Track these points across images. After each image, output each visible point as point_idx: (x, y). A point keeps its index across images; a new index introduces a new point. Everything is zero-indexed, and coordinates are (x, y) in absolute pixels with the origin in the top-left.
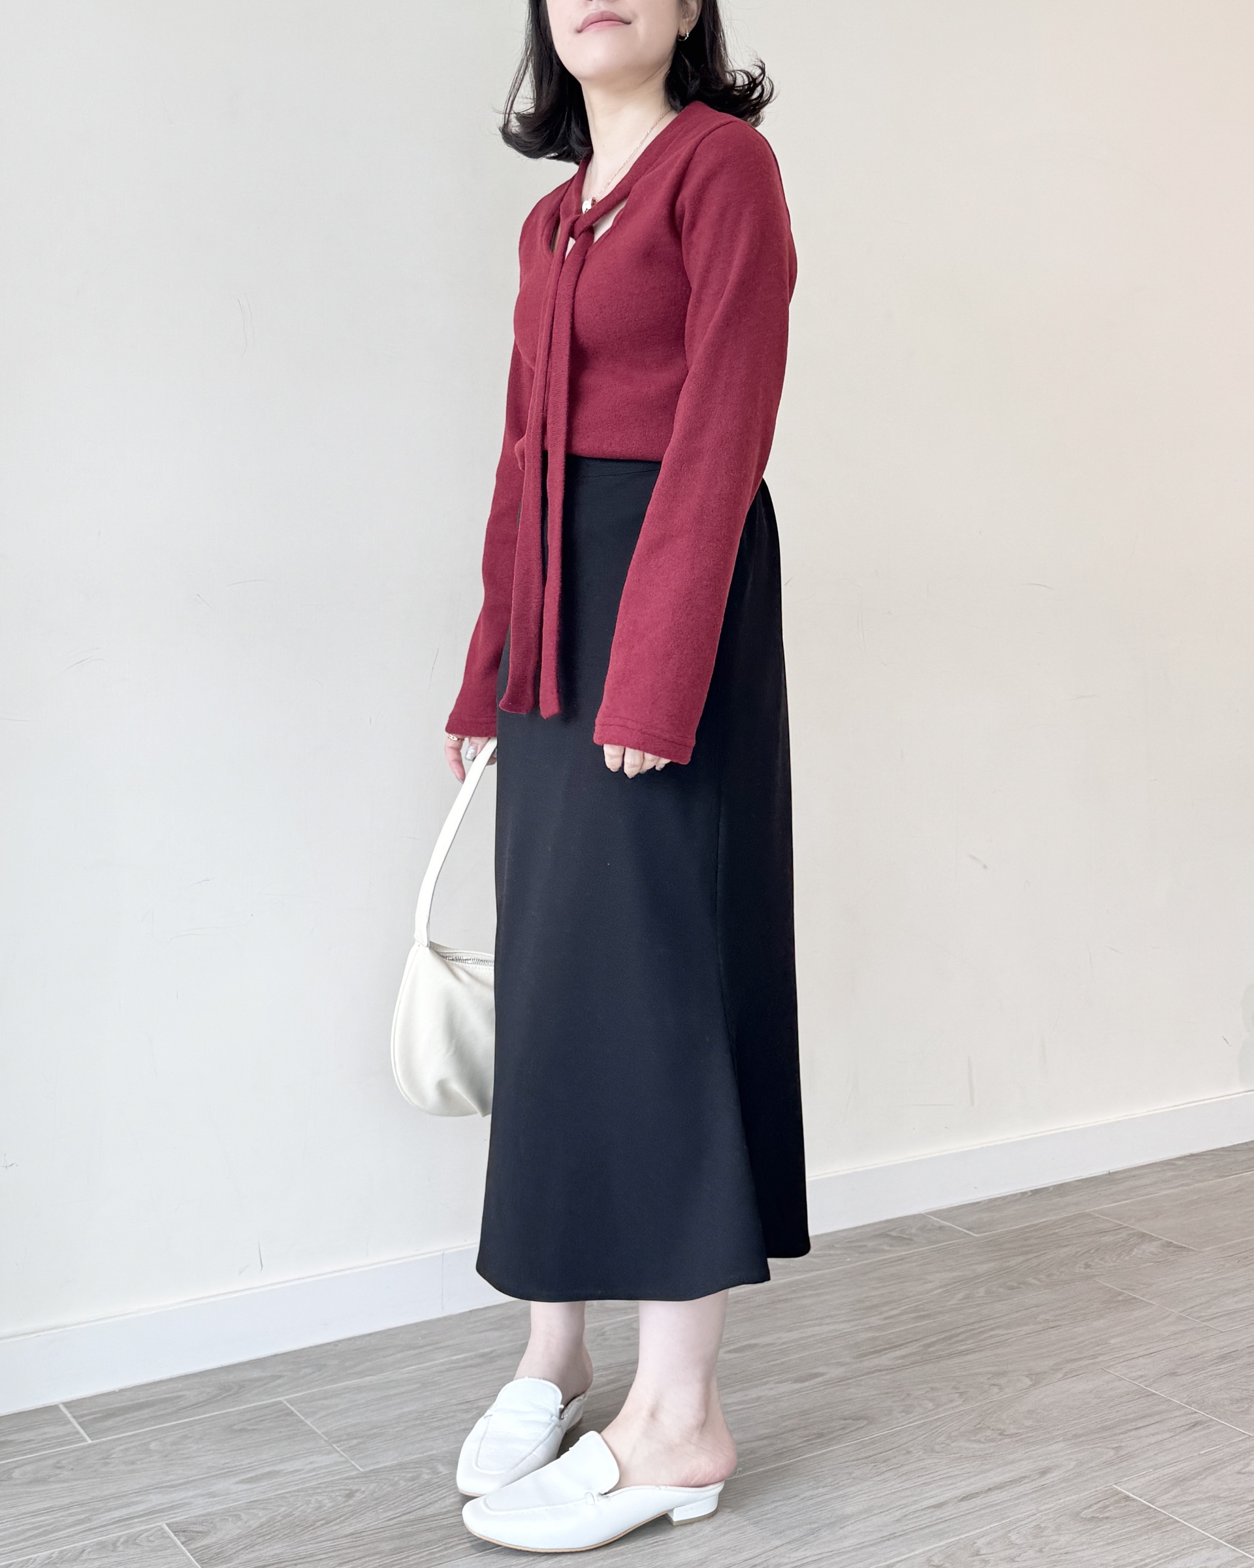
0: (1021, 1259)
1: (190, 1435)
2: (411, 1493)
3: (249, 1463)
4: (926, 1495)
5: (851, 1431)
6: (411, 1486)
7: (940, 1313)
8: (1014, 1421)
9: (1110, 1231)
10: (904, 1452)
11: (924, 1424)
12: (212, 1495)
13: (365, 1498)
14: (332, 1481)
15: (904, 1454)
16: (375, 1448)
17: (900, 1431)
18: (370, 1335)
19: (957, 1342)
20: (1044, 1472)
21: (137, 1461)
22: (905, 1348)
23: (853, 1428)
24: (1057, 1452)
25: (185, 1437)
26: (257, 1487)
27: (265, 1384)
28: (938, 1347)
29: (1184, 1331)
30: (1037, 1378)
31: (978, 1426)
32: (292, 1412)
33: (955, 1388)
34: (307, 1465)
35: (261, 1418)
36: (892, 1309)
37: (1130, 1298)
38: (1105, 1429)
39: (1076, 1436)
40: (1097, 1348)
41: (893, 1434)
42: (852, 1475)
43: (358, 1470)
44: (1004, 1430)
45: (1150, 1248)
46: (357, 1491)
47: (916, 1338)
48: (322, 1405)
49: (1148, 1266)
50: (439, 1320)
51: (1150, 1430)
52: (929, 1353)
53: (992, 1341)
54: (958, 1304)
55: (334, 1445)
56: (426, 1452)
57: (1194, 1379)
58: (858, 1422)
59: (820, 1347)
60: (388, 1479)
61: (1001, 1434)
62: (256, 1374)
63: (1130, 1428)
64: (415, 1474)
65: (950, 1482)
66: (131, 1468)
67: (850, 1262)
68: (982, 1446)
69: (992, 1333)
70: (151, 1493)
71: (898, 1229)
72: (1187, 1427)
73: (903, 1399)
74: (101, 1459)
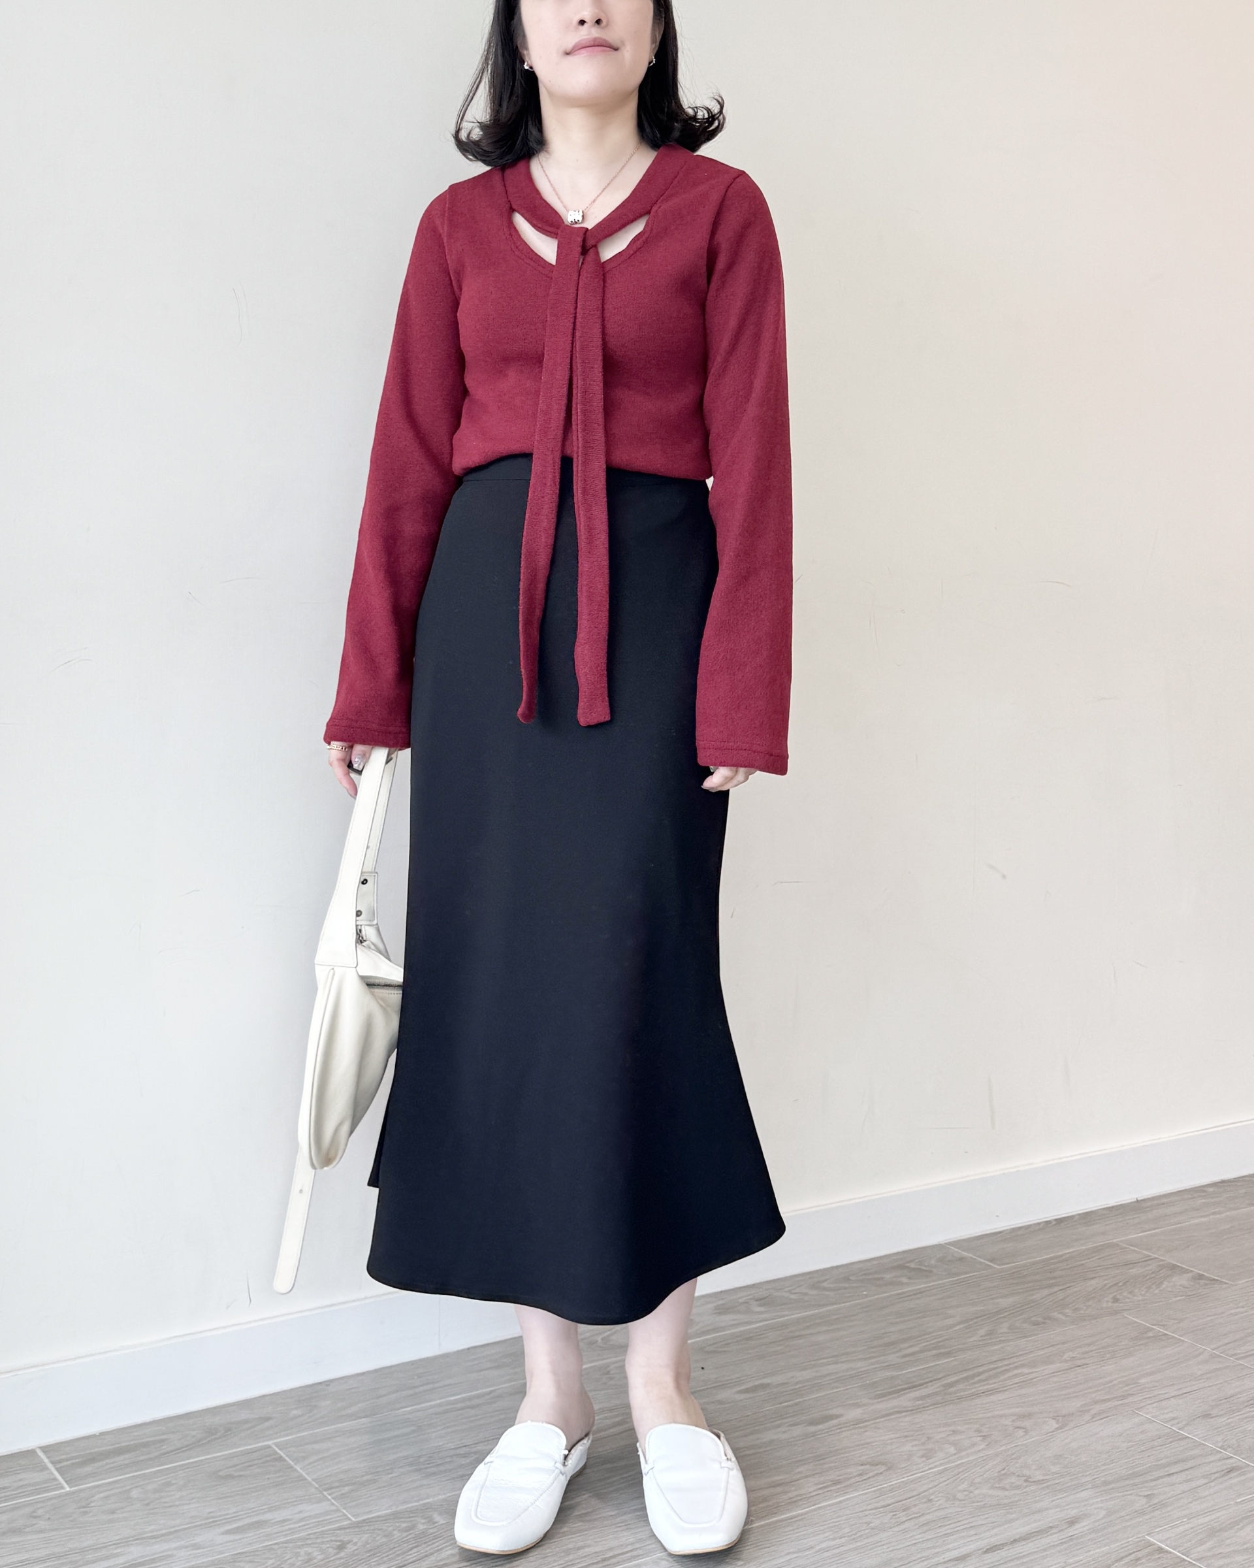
0: (1046, 1292)
1: (173, 1482)
2: (406, 1545)
3: (234, 1513)
4: (948, 1547)
5: (869, 1478)
6: (406, 1537)
7: (962, 1350)
8: (1041, 1467)
9: (1138, 1262)
10: (924, 1500)
11: (946, 1470)
12: (196, 1547)
13: (357, 1550)
14: (322, 1531)
15: (925, 1503)
16: (368, 1496)
17: (920, 1477)
18: (363, 1374)
19: (980, 1381)
20: (1072, 1522)
21: (117, 1510)
22: (926, 1387)
23: (871, 1474)
24: (1086, 1500)
25: (169, 1484)
26: (243, 1538)
27: (253, 1427)
28: (961, 1386)
29: (1217, 1370)
30: (1064, 1421)
31: (1003, 1472)
32: (281, 1457)
33: (978, 1431)
34: (296, 1514)
35: (249, 1464)
36: (912, 1346)
37: (1160, 1334)
38: (1136, 1475)
39: (1106, 1483)
40: (1126, 1388)
41: (912, 1481)
42: (871, 1525)
43: (350, 1519)
44: (1029, 1477)
45: (1181, 1280)
46: (349, 1542)
47: (935, 1378)
48: (313, 1449)
49: (1179, 1300)
50: (435, 1358)
51: (1183, 1476)
52: (950, 1394)
53: (1017, 1380)
54: (980, 1341)
55: (325, 1493)
56: (422, 1500)
57: (1229, 1421)
58: (877, 1467)
59: (837, 1388)
60: (382, 1529)
61: (1026, 1481)
62: (244, 1415)
63: (1161, 1474)
64: (410, 1524)
65: (972, 1532)
66: (111, 1517)
67: (866, 1296)
68: (1007, 1493)
69: (1016, 1372)
70: (132, 1544)
71: (917, 1260)
72: (1223, 1473)
73: (923, 1444)
74: (79, 1508)
